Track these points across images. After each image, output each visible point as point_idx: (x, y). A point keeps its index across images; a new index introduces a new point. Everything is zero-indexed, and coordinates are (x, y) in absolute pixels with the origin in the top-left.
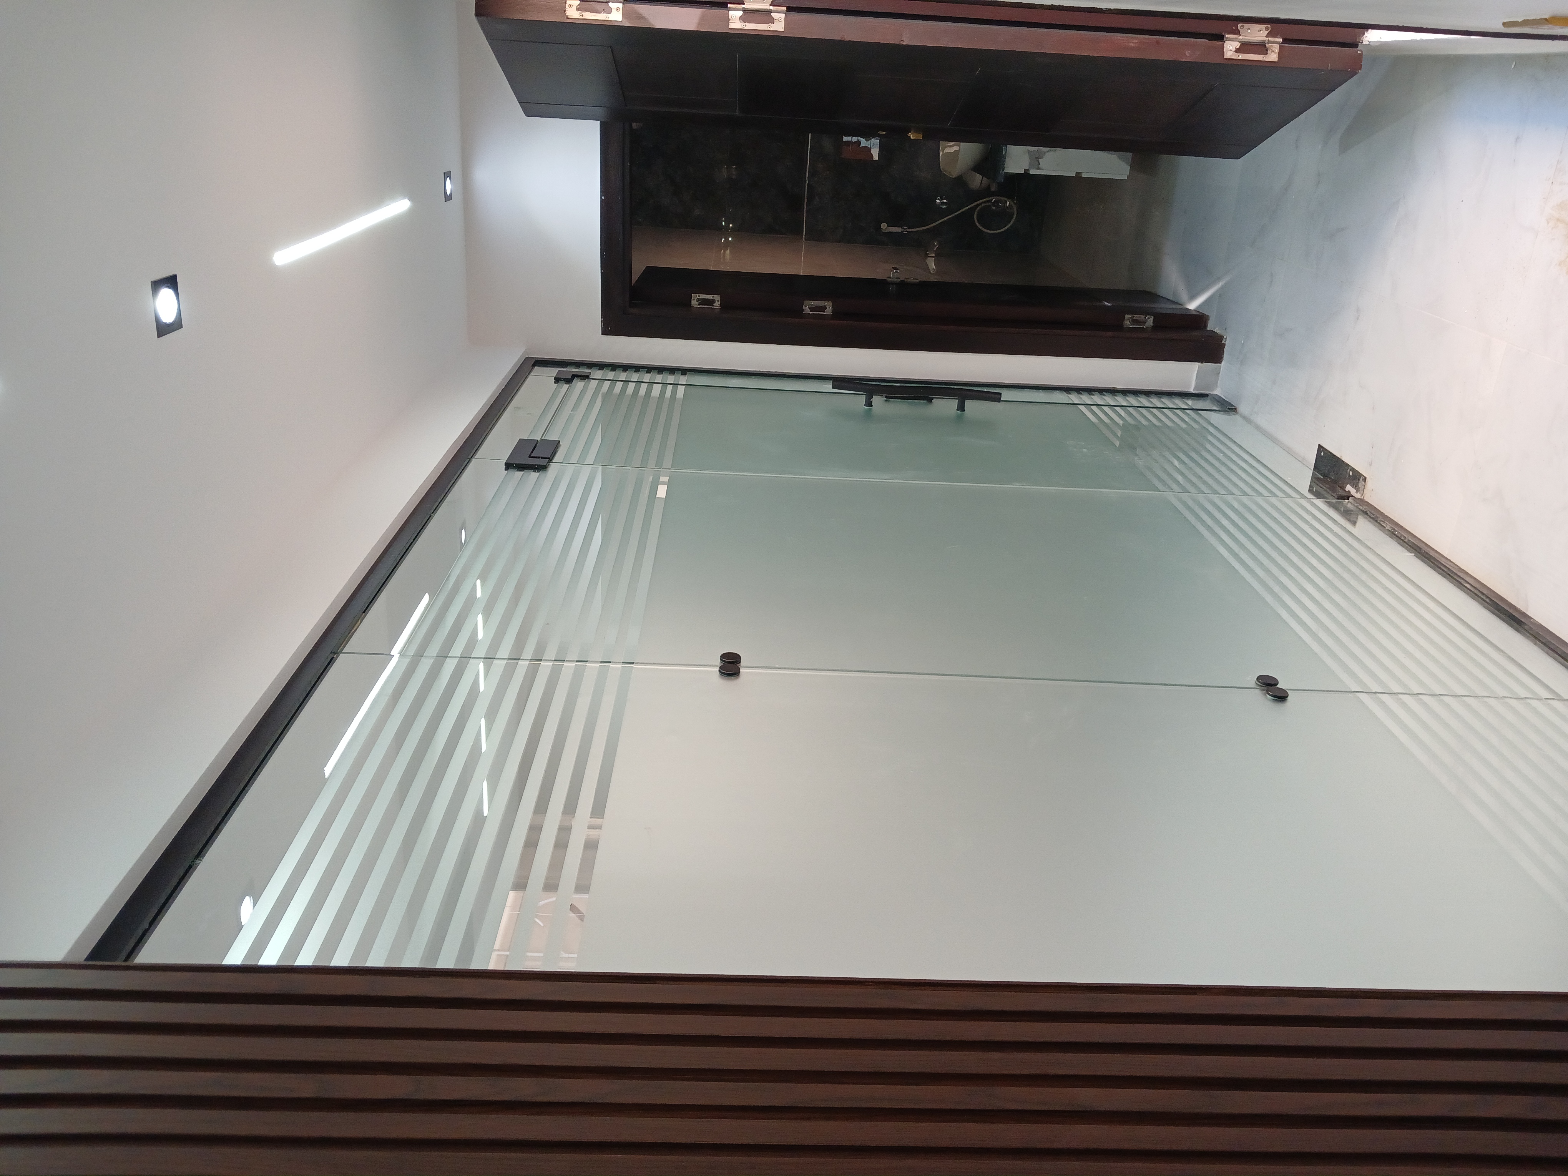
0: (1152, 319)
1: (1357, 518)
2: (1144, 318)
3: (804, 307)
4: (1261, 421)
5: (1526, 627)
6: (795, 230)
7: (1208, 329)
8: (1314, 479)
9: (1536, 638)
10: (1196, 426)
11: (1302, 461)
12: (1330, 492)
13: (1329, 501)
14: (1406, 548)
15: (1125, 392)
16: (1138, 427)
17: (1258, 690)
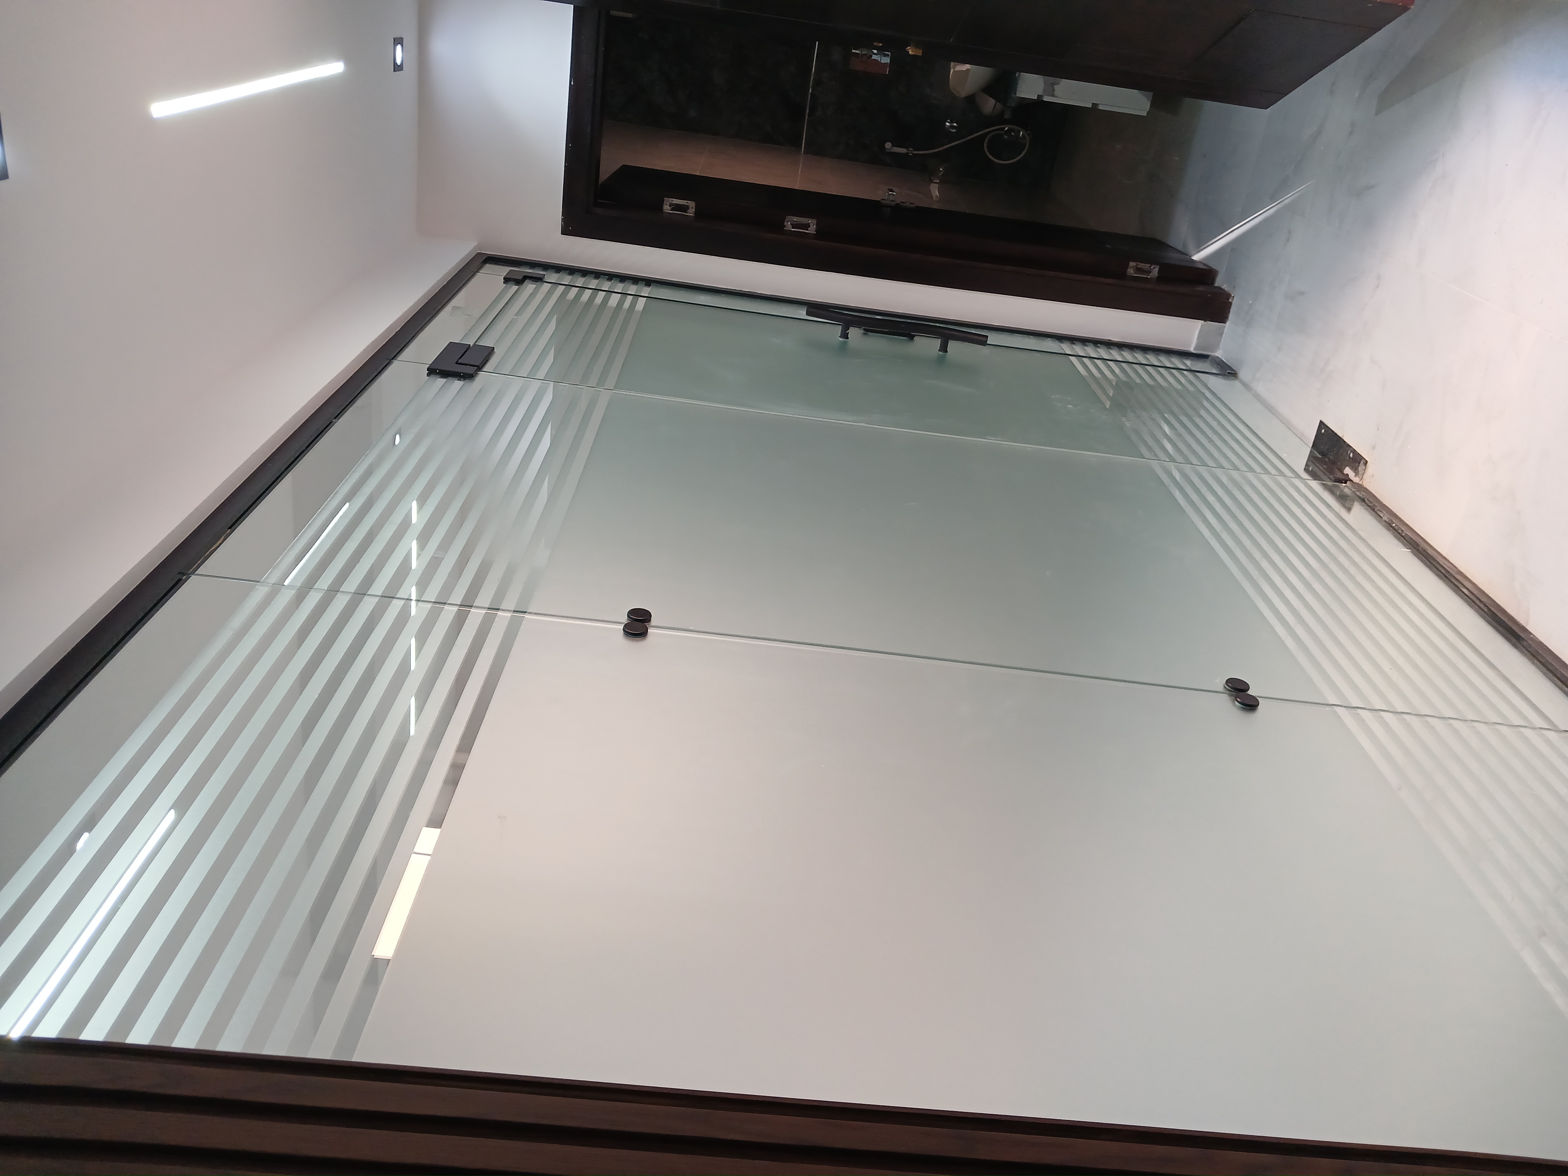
0: (1157, 269)
1: (1352, 505)
2: (1149, 267)
3: (785, 223)
4: (1261, 388)
5: (1525, 643)
6: (795, 143)
7: (1216, 285)
8: (1312, 458)
9: (1533, 655)
10: (1191, 389)
11: (1301, 438)
12: (1328, 474)
13: (1325, 484)
14: (1403, 543)
15: (1121, 346)
16: (1130, 385)
17: (1226, 695)
